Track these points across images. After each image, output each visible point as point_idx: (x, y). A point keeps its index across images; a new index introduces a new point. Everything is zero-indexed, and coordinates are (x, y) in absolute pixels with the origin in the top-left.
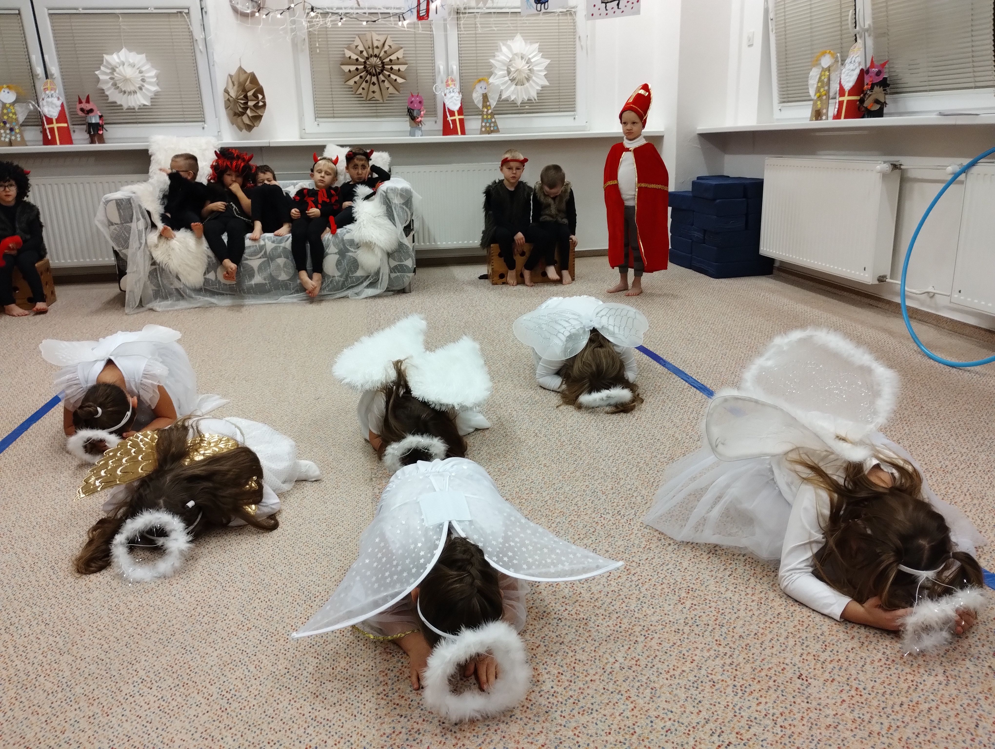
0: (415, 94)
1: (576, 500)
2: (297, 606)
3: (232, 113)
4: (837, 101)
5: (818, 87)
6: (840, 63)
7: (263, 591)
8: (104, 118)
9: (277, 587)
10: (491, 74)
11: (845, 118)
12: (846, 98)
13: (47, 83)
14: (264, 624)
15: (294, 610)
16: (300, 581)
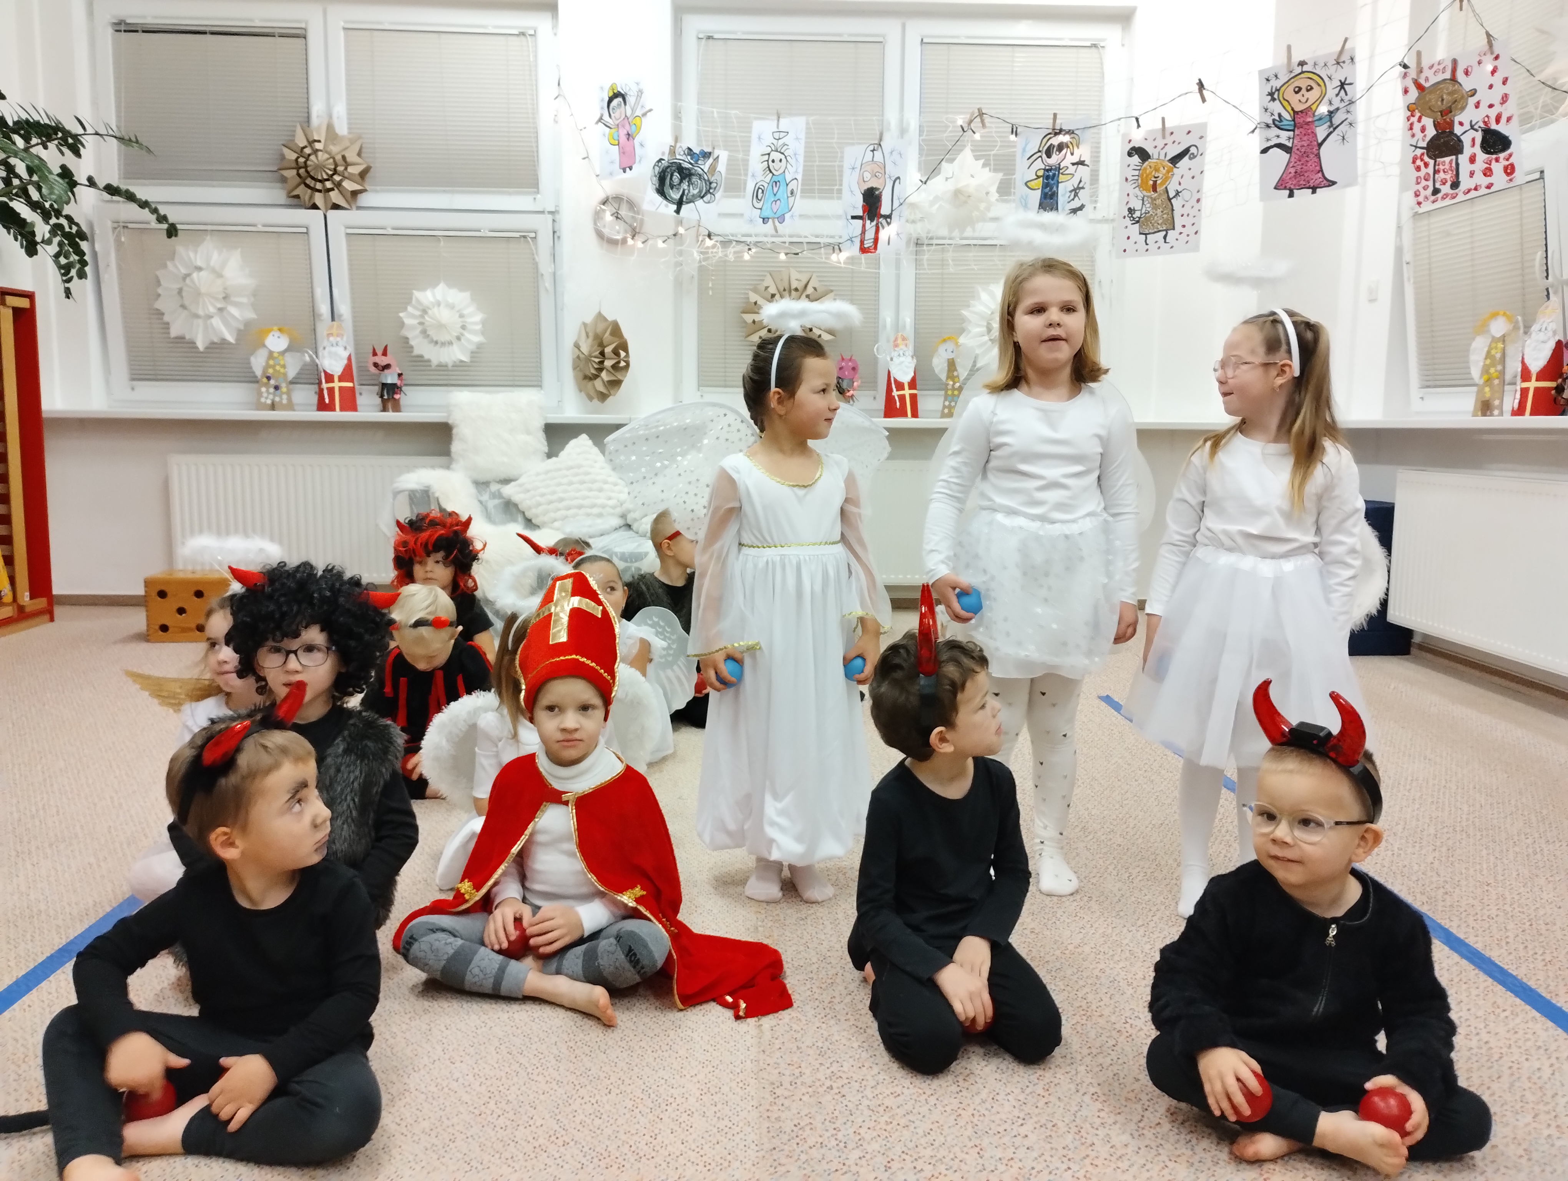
0: (847, 357)
1: (1085, 990)
2: (639, 1116)
3: (581, 376)
4: (1518, 388)
5: (1485, 365)
6: (1522, 331)
7: (589, 1087)
8: (403, 376)
9: (609, 1082)
10: (962, 331)
11: (1531, 414)
12: (1533, 384)
13: (332, 327)
14: (589, 1138)
15: (635, 1120)
16: (645, 1077)
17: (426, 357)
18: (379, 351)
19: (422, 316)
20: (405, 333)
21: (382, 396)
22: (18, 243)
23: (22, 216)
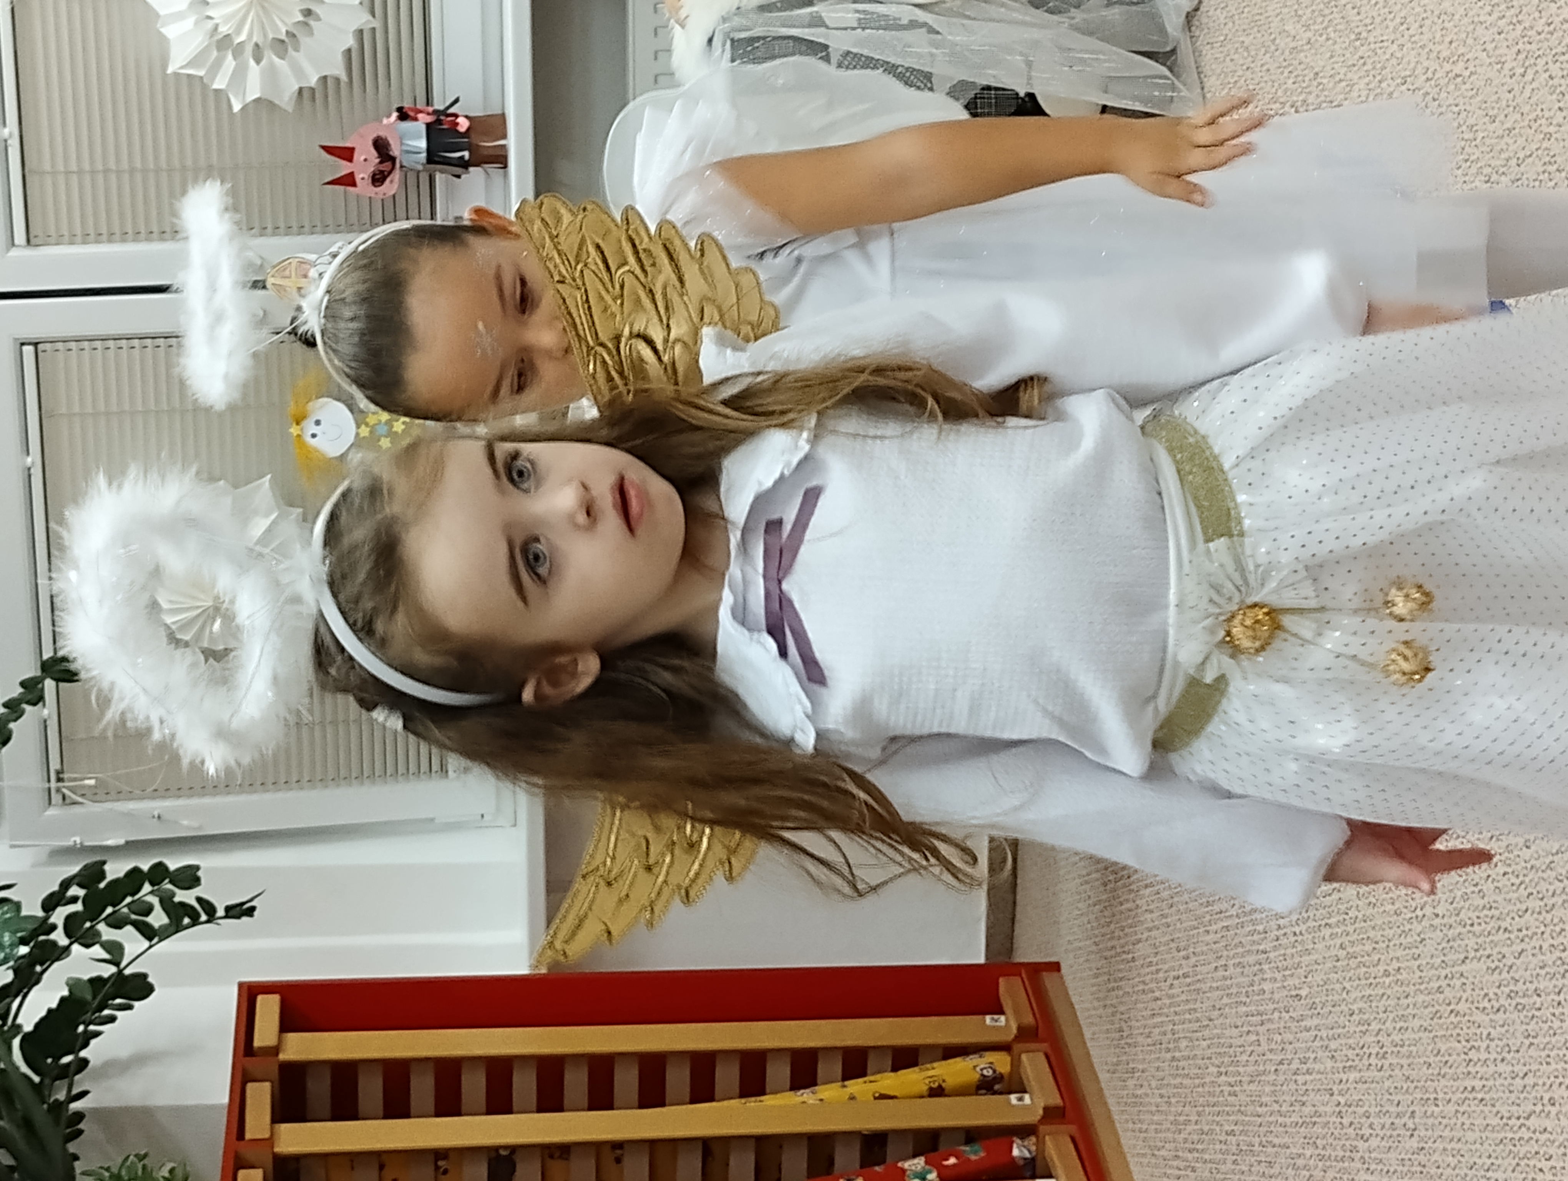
17: (350, 41)
18: (343, 168)
19: (238, 50)
20: (286, 98)
21: (465, 165)
22: (119, 1014)
23: (54, 1005)
